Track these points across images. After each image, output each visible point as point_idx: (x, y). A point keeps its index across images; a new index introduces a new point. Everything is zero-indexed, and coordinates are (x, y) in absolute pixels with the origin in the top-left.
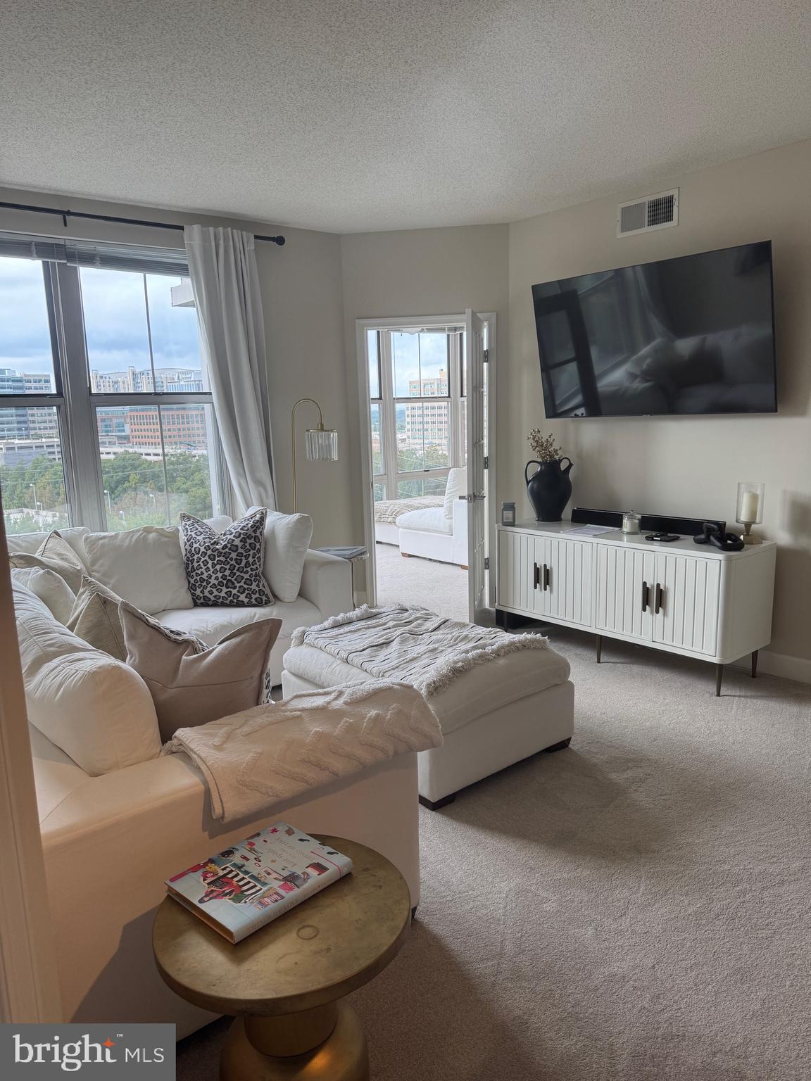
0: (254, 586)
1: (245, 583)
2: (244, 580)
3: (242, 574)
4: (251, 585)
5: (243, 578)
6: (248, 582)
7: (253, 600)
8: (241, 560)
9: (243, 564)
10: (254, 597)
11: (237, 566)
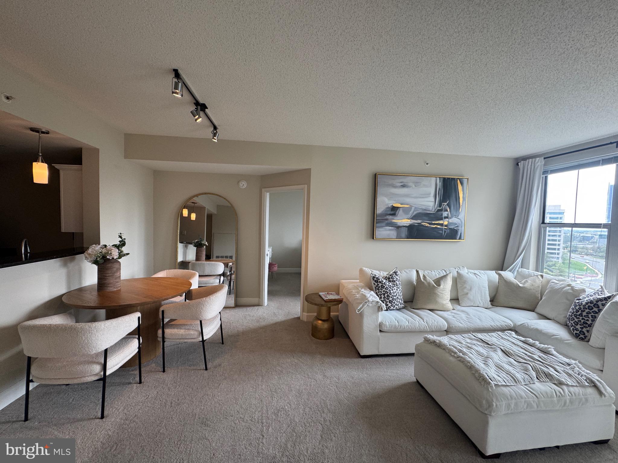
0: (578, 327)
1: (574, 322)
2: (574, 321)
3: (575, 318)
4: (577, 325)
5: (574, 319)
6: (576, 323)
7: (574, 333)
8: (579, 311)
9: (578, 314)
10: (575, 332)
11: (575, 313)
